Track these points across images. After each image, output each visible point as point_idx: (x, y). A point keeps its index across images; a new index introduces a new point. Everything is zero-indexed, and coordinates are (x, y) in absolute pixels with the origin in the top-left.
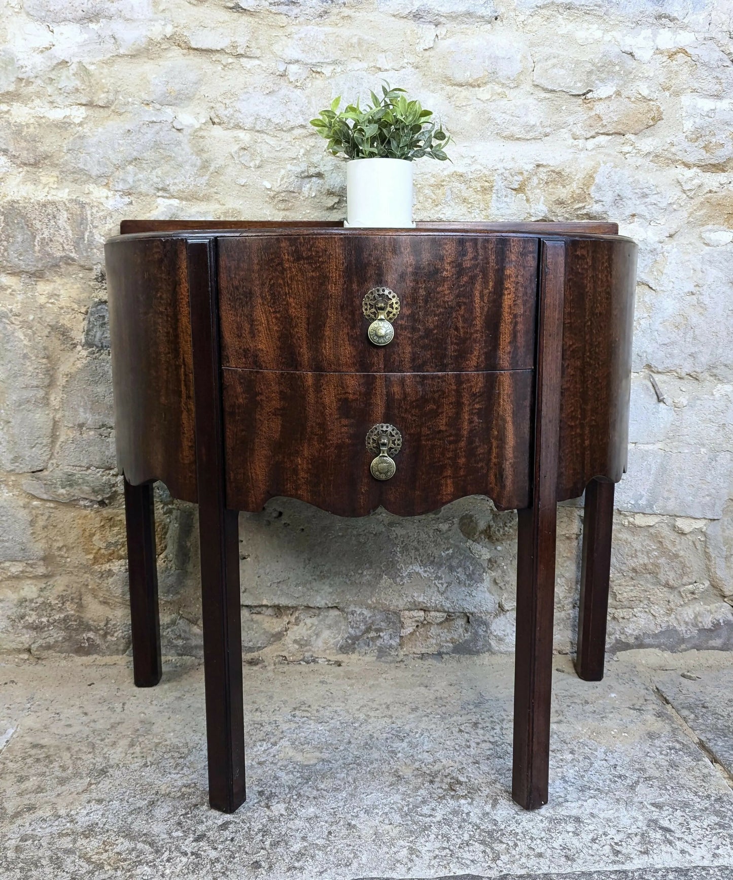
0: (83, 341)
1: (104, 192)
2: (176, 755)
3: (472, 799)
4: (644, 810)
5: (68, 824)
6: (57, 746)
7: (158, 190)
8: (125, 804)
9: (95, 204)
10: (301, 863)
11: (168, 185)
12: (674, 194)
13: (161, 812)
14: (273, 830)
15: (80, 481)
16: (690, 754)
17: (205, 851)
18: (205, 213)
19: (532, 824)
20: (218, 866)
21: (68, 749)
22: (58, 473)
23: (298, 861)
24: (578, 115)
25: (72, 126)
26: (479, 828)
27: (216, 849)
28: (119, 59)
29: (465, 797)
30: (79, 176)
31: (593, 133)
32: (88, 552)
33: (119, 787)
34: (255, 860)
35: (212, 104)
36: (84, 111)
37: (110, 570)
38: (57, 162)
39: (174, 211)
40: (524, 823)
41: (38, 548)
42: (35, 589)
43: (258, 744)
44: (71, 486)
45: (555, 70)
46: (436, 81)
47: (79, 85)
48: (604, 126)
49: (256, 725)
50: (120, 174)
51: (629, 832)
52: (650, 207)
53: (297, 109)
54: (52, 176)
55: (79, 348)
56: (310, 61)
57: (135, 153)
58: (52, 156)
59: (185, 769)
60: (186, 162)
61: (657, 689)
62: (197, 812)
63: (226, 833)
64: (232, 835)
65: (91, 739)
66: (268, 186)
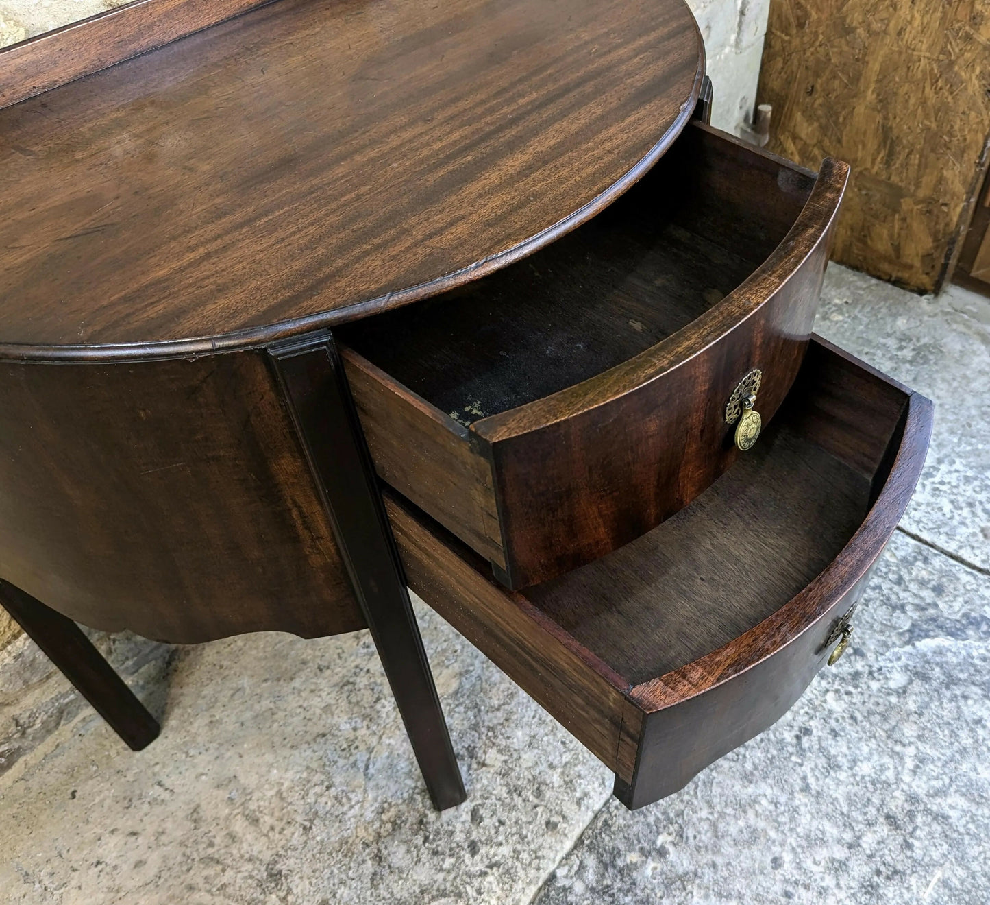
2: (318, 789)
8: (354, 884)
10: (578, 790)
14: (519, 783)
17: (495, 855)
20: (524, 856)
21: (191, 888)
23: (575, 790)
27: (501, 844)
34: (543, 822)
43: (378, 706)
49: (346, 688)
59: (352, 795)
62: (432, 828)
63: (487, 822)
64: (495, 819)
65: (195, 855)
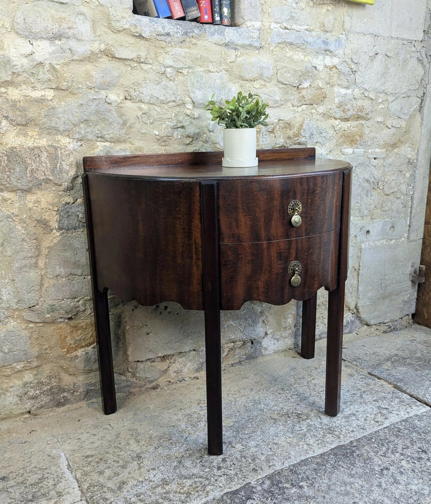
0: (57, 227)
1: (67, 140)
2: (165, 439)
3: (310, 419)
4: (372, 404)
6: (99, 453)
7: (98, 137)
8: (167, 467)
9: (63, 147)
10: (271, 463)
11: (105, 135)
12: (331, 132)
13: (188, 464)
14: (247, 455)
15: (58, 308)
16: (370, 379)
17: (227, 472)
18: (125, 150)
19: (339, 421)
20: (239, 476)
21: (107, 453)
22: (45, 306)
24: (294, 96)
25: (46, 101)
26: (323, 429)
28: (73, 62)
29: (307, 419)
30: (53, 131)
31: (301, 104)
32: (63, 348)
33: (155, 461)
34: (252, 468)
35: (127, 89)
36: (52, 92)
37: (76, 355)
38: (38, 123)
39: (107, 150)
41: (35, 351)
42: (31, 376)
44: (53, 311)
45: (286, 74)
46: (236, 78)
47: (51, 77)
48: (305, 101)
49: (188, 416)
50: (77, 129)
51: (374, 413)
52: (323, 138)
53: (172, 92)
54: (35, 132)
55: (54, 231)
56: (177, 66)
57: (85, 117)
58: (35, 119)
59: (177, 444)
60: (115, 121)
62: (205, 459)
63: (228, 462)
64: (232, 462)
65: (113, 445)
66: (157, 133)
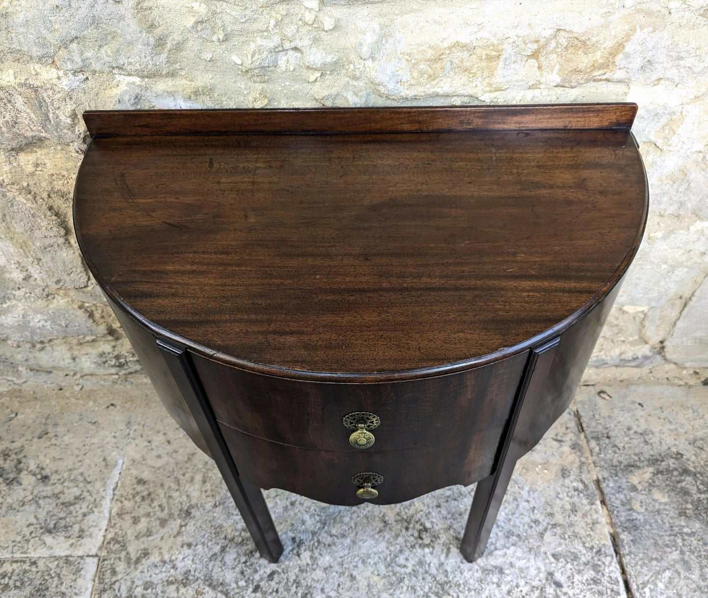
1: (53, 72)
3: (433, 547)
4: (547, 561)
5: (172, 570)
6: (154, 482)
7: (113, 68)
8: (206, 549)
9: (48, 86)
11: (123, 65)
13: (230, 557)
14: (302, 582)
16: (588, 496)
19: (470, 573)
21: (162, 485)
26: (435, 580)
29: (428, 546)
33: (200, 529)
39: (138, 91)
40: (465, 574)
41: (102, 329)
42: (108, 347)
50: (64, 53)
51: (534, 584)
57: (73, 32)
61: (577, 411)
62: (253, 560)
63: (273, 583)
64: (277, 586)
65: (176, 473)
66: (239, 62)
